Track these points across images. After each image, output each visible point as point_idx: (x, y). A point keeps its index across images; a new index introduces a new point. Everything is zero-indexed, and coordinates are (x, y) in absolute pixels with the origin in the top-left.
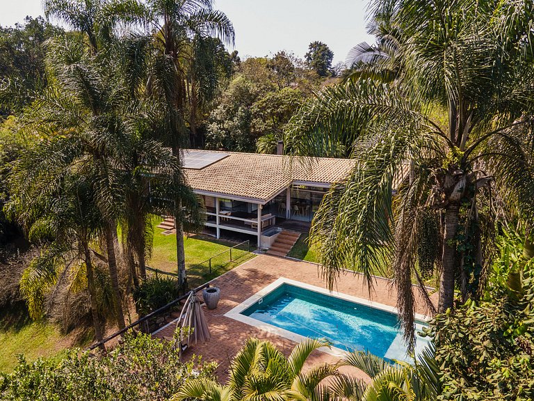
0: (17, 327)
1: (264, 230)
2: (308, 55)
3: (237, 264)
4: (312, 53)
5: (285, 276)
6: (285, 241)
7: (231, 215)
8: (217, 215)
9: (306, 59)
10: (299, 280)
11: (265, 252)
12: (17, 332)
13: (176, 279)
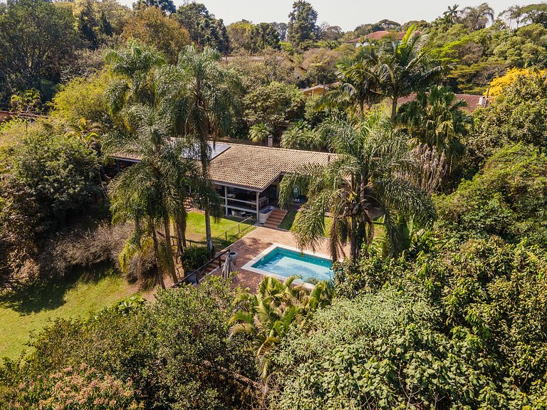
0: (95, 280)
1: (261, 208)
2: (292, 15)
3: (244, 235)
4: (295, 13)
5: (277, 242)
6: (276, 216)
7: (236, 198)
8: (226, 198)
9: (290, 19)
10: (287, 244)
11: (262, 225)
12: (97, 283)
13: (205, 246)
